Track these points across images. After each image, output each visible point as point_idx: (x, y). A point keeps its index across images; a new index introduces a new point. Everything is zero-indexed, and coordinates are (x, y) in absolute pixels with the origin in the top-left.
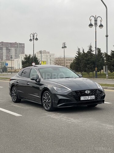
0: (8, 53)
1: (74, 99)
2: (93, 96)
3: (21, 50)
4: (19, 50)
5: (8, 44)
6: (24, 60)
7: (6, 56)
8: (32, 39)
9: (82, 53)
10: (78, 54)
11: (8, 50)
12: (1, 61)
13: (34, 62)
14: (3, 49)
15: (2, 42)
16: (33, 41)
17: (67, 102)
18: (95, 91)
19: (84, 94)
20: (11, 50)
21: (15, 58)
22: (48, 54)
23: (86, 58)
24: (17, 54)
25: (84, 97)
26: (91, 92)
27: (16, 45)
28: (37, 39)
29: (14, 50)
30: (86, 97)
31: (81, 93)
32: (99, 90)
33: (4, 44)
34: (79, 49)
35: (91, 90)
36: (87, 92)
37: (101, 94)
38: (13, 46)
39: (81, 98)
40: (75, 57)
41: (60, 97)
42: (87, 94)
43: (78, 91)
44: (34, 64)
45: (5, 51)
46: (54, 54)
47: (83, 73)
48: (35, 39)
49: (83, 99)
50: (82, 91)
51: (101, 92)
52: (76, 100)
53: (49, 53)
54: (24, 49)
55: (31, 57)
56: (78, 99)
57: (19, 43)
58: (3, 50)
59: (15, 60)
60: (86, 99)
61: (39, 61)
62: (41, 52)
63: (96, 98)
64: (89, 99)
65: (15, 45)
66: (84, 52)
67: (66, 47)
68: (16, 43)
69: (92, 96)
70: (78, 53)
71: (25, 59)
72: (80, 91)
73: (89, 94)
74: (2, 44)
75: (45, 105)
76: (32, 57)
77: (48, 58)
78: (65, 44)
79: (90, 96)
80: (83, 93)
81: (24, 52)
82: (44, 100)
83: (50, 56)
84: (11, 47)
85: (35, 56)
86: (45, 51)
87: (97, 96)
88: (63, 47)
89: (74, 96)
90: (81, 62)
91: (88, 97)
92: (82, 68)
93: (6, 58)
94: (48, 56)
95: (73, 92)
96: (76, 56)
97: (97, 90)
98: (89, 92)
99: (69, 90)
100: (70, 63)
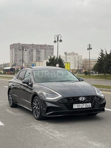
0: (38, 55)
1: (65, 107)
2: (89, 104)
3: (50, 52)
4: (48, 52)
5: (38, 46)
6: (48, 61)
7: (36, 58)
8: (57, 41)
9: (105, 54)
10: (101, 56)
11: (38, 52)
12: (32, 62)
13: (58, 64)
14: (34, 50)
15: (33, 44)
16: (57, 42)
17: (57, 110)
18: (91, 98)
19: (77, 101)
20: (40, 52)
21: (44, 59)
22: (76, 56)
23: (108, 60)
24: (46, 55)
25: (78, 105)
26: (87, 99)
27: (46, 47)
28: (61, 41)
29: (44, 52)
30: (80, 105)
31: (74, 99)
32: (97, 97)
33: (35, 46)
34: (102, 50)
35: (87, 97)
36: (81, 99)
37: (99, 101)
38: (43, 48)
39: (74, 106)
40: (98, 59)
41: (49, 105)
42: (81, 101)
43: (70, 97)
44: (58, 65)
45: (36, 53)
46: (82, 56)
47: (106, 74)
48: (59, 40)
49: (76, 108)
50: (76, 97)
51: (100, 99)
52: (68, 108)
53: (77, 54)
54: (53, 51)
55: (55, 58)
56: (70, 107)
57: (49, 45)
58: (34, 52)
59: (44, 61)
60: (80, 107)
61: (64, 62)
62: (66, 53)
63: (93, 106)
64: (84, 107)
65: (44, 47)
66: (106, 53)
67: (91, 48)
68: (45, 45)
69: (87, 104)
70: (101, 54)
71: (50, 60)
72: (73, 98)
73: (84, 101)
74: (33, 46)
75: (35, 113)
76: (57, 58)
77: (76, 59)
78: (90, 45)
79: (85, 104)
80: (77, 99)
81: (53, 54)
82: (34, 107)
83: (78, 57)
84: (41, 49)
85: (60, 57)
86: (74, 53)
87: (94, 103)
88: (88, 49)
89: (65, 103)
90: (104, 64)
91: (82, 104)
92: (104, 69)
93: (36, 59)
94: (76, 58)
95: (64, 98)
96: (99, 57)
97: (94, 96)
98: (83, 99)
99: (59, 96)
100: (94, 64)
